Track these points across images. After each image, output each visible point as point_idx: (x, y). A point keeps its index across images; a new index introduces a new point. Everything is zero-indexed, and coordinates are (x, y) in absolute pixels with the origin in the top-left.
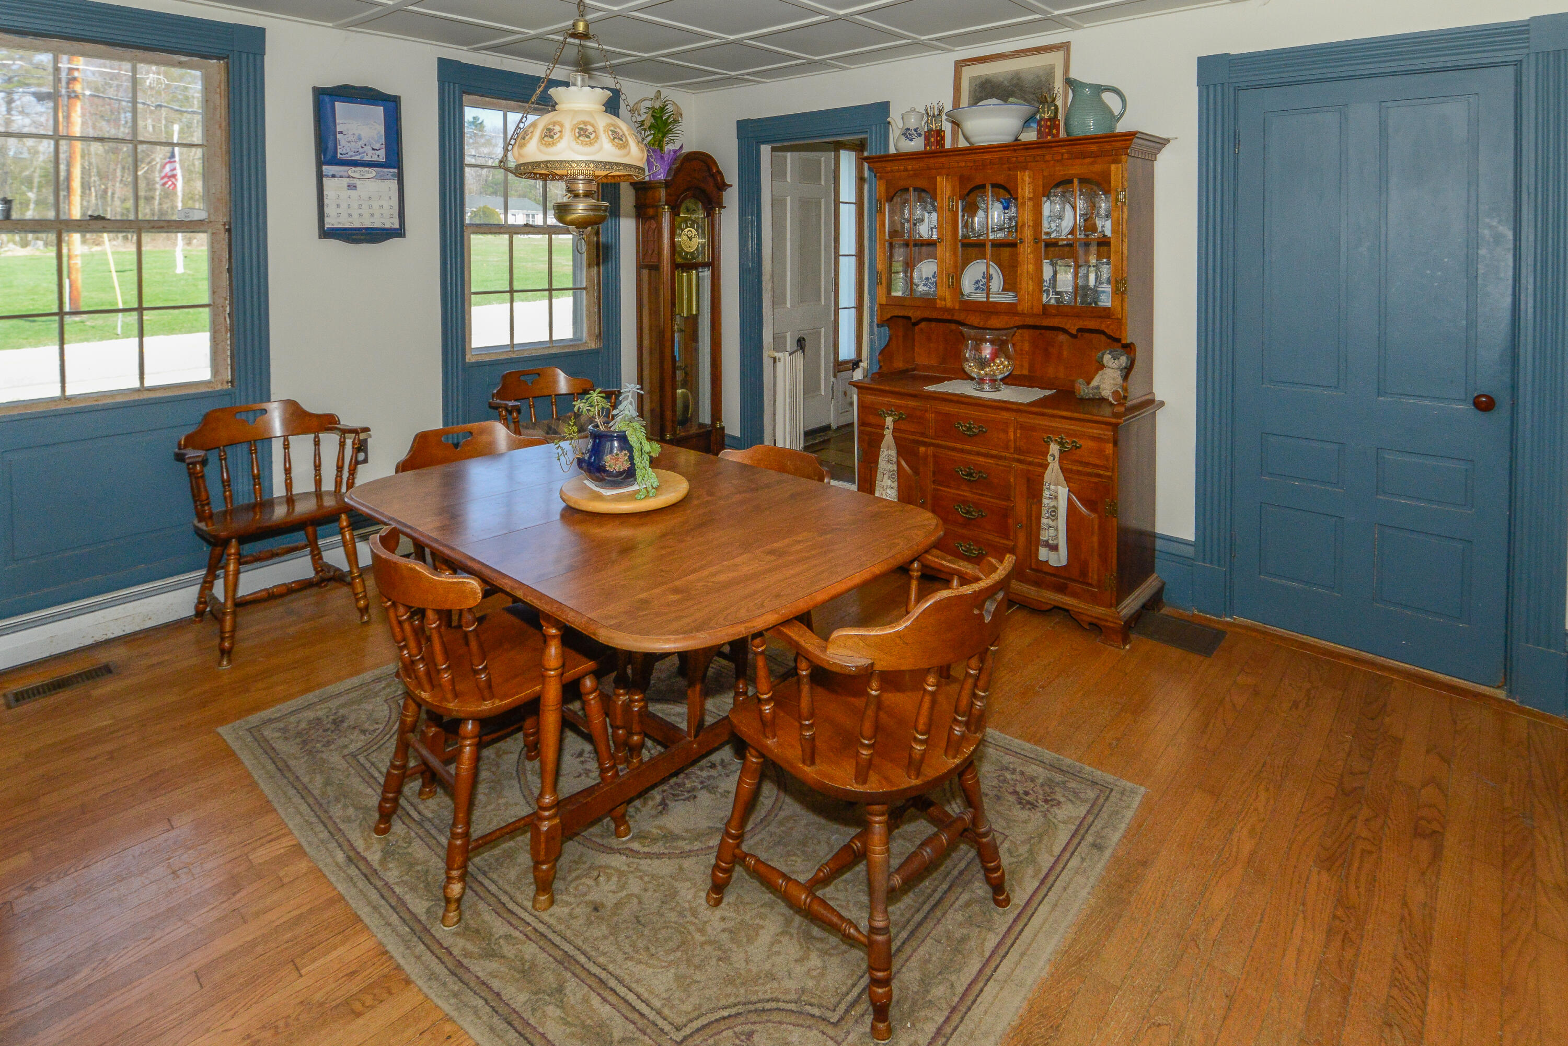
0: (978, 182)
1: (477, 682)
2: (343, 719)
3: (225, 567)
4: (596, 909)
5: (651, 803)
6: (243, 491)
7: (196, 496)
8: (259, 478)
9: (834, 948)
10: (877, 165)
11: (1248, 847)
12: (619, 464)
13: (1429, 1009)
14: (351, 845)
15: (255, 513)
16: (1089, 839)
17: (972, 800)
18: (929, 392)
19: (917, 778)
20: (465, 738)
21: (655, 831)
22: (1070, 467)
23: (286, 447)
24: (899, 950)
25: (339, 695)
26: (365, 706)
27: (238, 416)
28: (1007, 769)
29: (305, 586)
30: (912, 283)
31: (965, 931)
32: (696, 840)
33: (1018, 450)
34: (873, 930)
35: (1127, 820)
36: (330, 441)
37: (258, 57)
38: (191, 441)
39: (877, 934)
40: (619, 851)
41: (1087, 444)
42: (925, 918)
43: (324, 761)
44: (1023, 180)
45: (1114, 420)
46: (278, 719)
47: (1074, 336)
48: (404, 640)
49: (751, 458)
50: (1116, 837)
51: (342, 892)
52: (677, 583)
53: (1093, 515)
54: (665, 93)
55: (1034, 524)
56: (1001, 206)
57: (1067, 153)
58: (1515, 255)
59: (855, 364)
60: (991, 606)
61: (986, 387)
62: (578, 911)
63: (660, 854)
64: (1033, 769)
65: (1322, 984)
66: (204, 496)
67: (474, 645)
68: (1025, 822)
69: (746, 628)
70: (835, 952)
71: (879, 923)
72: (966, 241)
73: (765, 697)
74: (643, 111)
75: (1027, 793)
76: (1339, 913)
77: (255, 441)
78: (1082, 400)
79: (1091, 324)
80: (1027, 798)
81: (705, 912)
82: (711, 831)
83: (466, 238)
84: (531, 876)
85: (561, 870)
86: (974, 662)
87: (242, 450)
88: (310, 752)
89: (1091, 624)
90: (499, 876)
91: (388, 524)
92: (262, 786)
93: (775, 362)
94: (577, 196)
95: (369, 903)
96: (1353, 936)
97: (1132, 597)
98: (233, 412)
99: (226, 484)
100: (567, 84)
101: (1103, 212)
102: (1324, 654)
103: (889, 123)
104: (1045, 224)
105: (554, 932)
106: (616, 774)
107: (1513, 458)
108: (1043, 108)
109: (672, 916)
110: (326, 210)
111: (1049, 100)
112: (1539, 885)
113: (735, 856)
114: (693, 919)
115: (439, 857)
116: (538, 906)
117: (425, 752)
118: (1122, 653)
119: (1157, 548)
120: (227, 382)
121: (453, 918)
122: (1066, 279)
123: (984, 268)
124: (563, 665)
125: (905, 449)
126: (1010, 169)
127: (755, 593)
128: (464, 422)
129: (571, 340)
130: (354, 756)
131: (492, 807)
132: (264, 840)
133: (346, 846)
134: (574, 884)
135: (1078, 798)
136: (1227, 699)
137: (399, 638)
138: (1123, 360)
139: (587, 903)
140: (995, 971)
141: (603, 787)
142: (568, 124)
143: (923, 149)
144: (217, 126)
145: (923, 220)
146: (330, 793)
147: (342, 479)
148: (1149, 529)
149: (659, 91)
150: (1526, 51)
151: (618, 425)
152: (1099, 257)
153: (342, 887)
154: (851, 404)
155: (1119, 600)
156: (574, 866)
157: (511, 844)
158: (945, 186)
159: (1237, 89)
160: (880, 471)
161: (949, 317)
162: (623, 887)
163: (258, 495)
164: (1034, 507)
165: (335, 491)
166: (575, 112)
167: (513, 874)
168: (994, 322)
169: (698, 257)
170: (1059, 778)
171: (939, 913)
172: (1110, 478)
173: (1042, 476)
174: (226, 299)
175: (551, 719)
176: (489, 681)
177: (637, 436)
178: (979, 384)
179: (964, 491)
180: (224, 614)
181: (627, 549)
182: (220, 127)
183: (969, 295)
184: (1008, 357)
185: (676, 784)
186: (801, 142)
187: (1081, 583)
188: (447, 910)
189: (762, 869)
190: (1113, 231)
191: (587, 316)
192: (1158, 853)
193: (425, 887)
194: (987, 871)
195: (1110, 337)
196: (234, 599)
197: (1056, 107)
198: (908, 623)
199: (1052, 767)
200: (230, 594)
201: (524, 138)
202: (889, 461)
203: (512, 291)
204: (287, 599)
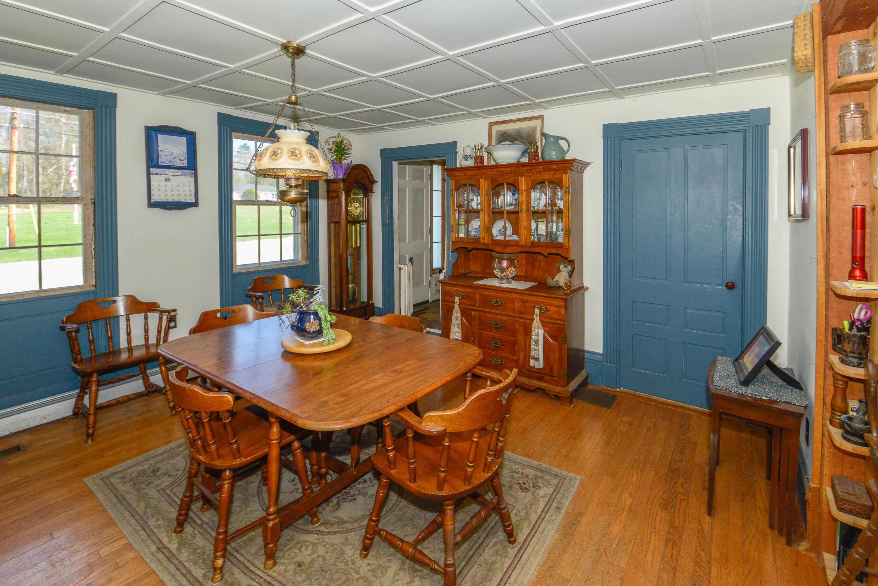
0: (500, 182)
1: (232, 449)
2: (159, 469)
3: (90, 388)
4: (299, 566)
5: (331, 504)
6: (102, 345)
7: (72, 349)
8: (111, 338)
9: (427, 574)
10: (450, 173)
11: (629, 502)
12: (314, 327)
13: (712, 575)
14: (160, 541)
15: (109, 358)
16: (555, 505)
17: (497, 492)
18: (477, 284)
19: (469, 485)
20: (224, 480)
21: (333, 519)
22: (544, 320)
23: (128, 320)
24: (460, 572)
25: (157, 456)
26: (171, 461)
27: (99, 305)
28: (515, 472)
29: (138, 396)
30: (468, 231)
31: (494, 559)
32: (355, 522)
33: (520, 313)
34: (447, 565)
35: (572, 494)
36: (153, 317)
37: (113, 109)
38: (70, 319)
39: (449, 567)
40: (313, 532)
41: (553, 309)
42: (474, 553)
43: (146, 494)
44: (522, 181)
45: (565, 297)
46: (120, 472)
47: (546, 257)
48: (189, 428)
49: (386, 321)
50: (567, 503)
51: (154, 569)
52: (343, 391)
53: (556, 343)
54: (343, 134)
55: (528, 349)
56: (511, 194)
57: (543, 168)
58: (743, 218)
59: (440, 271)
60: (505, 395)
61: (505, 282)
62: (290, 567)
63: (336, 532)
64: (527, 471)
65: (664, 568)
66: (77, 349)
67: (229, 429)
68: (524, 498)
69: (379, 414)
70: (427, 576)
71: (450, 561)
72: (494, 210)
73: (390, 448)
74: (331, 143)
75: (524, 484)
76: (671, 531)
77: (109, 318)
78: (550, 287)
79: (554, 251)
80: (525, 486)
81: (359, 562)
82: (363, 517)
83: (233, 207)
84: (263, 550)
85: (280, 545)
86: (498, 424)
87: (102, 323)
88: (138, 490)
89: (555, 395)
90: (245, 552)
91: (183, 364)
92: (109, 511)
93: (400, 270)
94: (291, 187)
95: (170, 573)
96: (677, 541)
97: (574, 381)
98: (96, 302)
99: (91, 342)
100: (285, 128)
101: (559, 197)
102: (661, 404)
103: (457, 152)
104: (532, 202)
105: (276, 581)
106: (312, 491)
107: (743, 311)
108: (531, 146)
109: (341, 566)
110: (152, 192)
111: (534, 143)
112: (758, 510)
113: (375, 531)
114: (353, 566)
115: (211, 543)
116: (267, 567)
117: (202, 488)
118: (570, 409)
119: (585, 357)
120: (93, 286)
121: (218, 578)
122: (542, 228)
123: (503, 223)
124: (281, 437)
125: (465, 313)
126: (515, 176)
127: (384, 394)
128: (233, 305)
129: (292, 260)
130: (164, 490)
131: (243, 513)
132: (108, 542)
133: (157, 541)
134: (288, 553)
135: (549, 484)
136: (618, 428)
137: (187, 427)
138: (569, 268)
139: (295, 563)
140: (509, 578)
141: (304, 500)
142: (285, 149)
143: (473, 165)
144: (88, 146)
145: (473, 200)
146: (149, 512)
147: (160, 337)
148: (582, 348)
149: (339, 133)
150: (748, 125)
151: (313, 307)
152: (558, 218)
153: (153, 566)
154: (439, 291)
155: (568, 383)
156: (288, 543)
157: (253, 533)
158: (484, 184)
159: (621, 140)
160: (452, 324)
161: (486, 248)
162: (314, 552)
163: (111, 347)
164: (528, 340)
165: (156, 344)
166: (290, 143)
167: (253, 550)
168: (508, 250)
169: (360, 217)
170: (540, 474)
171: (481, 550)
172: (564, 325)
173: (531, 324)
174: (92, 240)
175: (273, 466)
176: (238, 448)
177: (323, 312)
178: (501, 280)
179: (494, 333)
180: (89, 414)
181: (318, 372)
182: (90, 146)
183: (496, 237)
184: (515, 267)
185: (345, 493)
186: (413, 161)
187: (550, 376)
188: (214, 574)
189: (389, 537)
190: (564, 206)
191: (301, 248)
192: (587, 508)
193: (203, 561)
194: (505, 527)
195: (563, 257)
196: (95, 406)
197: (537, 146)
198: (464, 407)
199: (537, 469)
200: (93, 403)
201: (261, 156)
202: (457, 319)
203: (259, 235)
204: (128, 403)
